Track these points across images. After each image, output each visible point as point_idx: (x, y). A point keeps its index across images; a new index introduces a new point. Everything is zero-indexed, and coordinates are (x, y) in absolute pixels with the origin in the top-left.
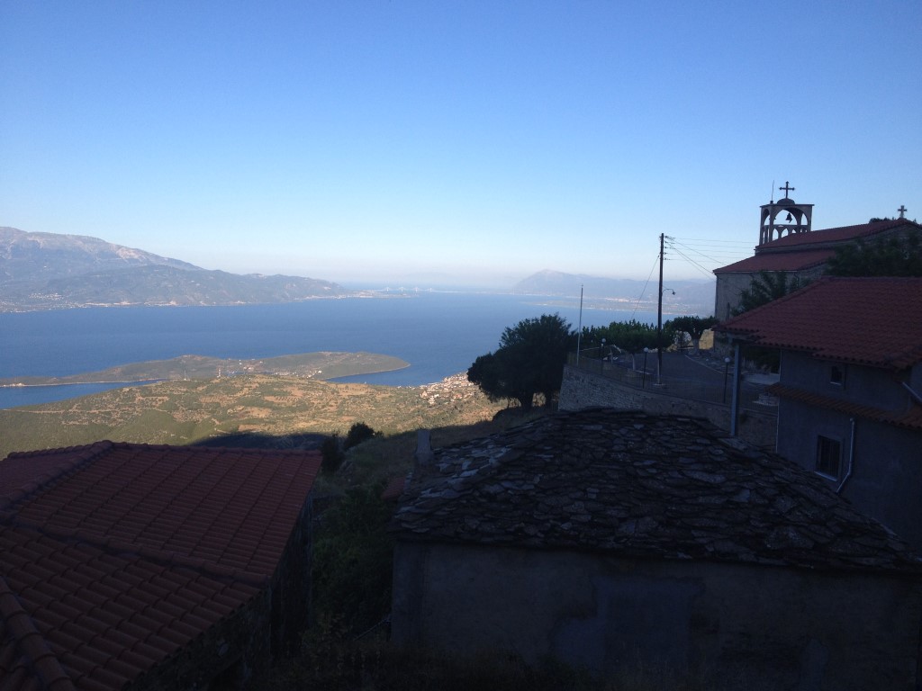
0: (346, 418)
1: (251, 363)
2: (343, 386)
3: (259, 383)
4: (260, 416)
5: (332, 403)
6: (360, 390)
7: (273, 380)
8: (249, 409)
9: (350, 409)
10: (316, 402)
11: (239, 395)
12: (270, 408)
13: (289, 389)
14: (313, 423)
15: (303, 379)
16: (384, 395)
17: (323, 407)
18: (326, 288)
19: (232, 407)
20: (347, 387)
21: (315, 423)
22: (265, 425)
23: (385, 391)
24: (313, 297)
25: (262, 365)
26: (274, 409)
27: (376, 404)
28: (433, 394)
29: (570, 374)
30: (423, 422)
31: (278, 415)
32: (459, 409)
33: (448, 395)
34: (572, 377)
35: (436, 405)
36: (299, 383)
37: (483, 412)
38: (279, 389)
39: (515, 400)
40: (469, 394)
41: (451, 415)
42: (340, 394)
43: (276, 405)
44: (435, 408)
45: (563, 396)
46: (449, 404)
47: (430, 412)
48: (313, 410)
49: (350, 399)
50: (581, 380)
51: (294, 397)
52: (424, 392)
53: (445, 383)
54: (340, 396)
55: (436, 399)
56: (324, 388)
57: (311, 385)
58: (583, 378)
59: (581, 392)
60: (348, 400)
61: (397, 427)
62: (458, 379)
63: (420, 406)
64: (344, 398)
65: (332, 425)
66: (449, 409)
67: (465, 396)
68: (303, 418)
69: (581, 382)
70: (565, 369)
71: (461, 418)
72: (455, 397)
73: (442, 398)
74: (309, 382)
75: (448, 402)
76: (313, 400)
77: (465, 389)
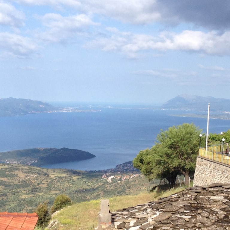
0: (53, 192)
2: (51, 171)
5: (44, 182)
6: (62, 173)
7: (6, 167)
9: (56, 186)
10: (33, 181)
12: (3, 185)
13: (16, 173)
14: (31, 195)
15: (25, 166)
16: (78, 177)
17: (38, 184)
18: (41, 106)
20: (54, 171)
21: (33, 195)
26: (6, 186)
27: (73, 182)
28: (110, 176)
29: (201, 162)
30: (104, 195)
31: (8, 190)
32: (127, 186)
33: (120, 176)
34: (203, 164)
35: (113, 183)
36: (23, 169)
37: (144, 188)
38: (10, 173)
39: (165, 180)
40: (134, 176)
41: (122, 190)
42: (49, 176)
43: (8, 184)
44: (111, 185)
45: (196, 177)
46: (121, 182)
47: (108, 188)
48: (32, 187)
49: (56, 179)
50: (208, 166)
51: (19, 178)
52: (105, 174)
53: (118, 168)
54: (49, 177)
55: (112, 179)
56: (39, 172)
57: (30, 170)
58: (210, 165)
59: (208, 174)
60: (55, 180)
61: (87, 198)
62: (127, 166)
63: (102, 184)
64: (52, 179)
65: (44, 197)
66: (121, 185)
67: (131, 177)
68: (25, 192)
69: (208, 168)
70: (198, 159)
71: (129, 192)
72: (125, 178)
73: (116, 178)
74: (29, 168)
75: (120, 181)
76: (32, 180)
77: (131, 172)
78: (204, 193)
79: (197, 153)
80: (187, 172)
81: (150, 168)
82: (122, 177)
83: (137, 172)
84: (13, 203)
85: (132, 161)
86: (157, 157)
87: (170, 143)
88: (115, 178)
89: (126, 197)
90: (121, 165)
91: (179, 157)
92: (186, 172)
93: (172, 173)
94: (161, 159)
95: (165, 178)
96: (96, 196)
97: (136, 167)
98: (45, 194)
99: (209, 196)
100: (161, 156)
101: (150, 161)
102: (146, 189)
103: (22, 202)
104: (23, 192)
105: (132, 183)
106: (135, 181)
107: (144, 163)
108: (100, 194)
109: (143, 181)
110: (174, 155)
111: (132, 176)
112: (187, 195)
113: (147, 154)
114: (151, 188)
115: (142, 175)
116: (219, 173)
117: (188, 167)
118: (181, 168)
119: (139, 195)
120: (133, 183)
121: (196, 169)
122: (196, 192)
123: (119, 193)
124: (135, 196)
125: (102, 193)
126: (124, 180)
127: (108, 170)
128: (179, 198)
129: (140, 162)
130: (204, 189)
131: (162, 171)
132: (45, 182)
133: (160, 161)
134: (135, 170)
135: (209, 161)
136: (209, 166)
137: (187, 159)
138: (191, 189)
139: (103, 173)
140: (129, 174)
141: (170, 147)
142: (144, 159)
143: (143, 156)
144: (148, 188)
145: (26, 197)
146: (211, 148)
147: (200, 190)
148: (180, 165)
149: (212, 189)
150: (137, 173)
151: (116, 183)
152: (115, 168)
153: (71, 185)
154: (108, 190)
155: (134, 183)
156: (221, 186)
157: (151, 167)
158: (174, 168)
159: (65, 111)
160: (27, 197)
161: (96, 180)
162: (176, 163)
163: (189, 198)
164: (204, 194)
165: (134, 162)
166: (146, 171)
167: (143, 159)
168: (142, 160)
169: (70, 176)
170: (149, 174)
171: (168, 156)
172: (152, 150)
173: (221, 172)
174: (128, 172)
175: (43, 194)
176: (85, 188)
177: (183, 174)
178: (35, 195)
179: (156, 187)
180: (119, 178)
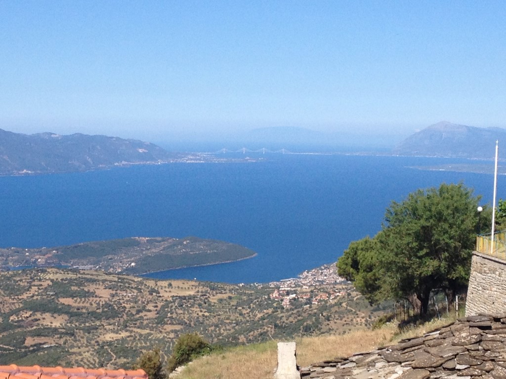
0: (169, 328)
1: (41, 253)
2: (164, 283)
3: (52, 281)
4: (53, 325)
5: (150, 307)
6: (187, 288)
7: (71, 276)
8: (38, 315)
9: (174, 316)
10: (128, 306)
11: (25, 296)
12: (67, 313)
13: (91, 288)
14: (124, 334)
15: (110, 274)
16: (220, 296)
17: (138, 312)
18: (140, 151)
19: (16, 312)
20: (170, 285)
21: (128, 334)
22: (61, 338)
23: (221, 290)
24: (123, 162)
25: (56, 256)
26: (72, 315)
27: (210, 308)
28: (288, 294)
29: (482, 264)
30: (275, 333)
31: (77, 324)
32: (324, 314)
33: (309, 294)
34: (486, 269)
35: (293, 310)
36: (106, 280)
38: (79, 288)
40: (339, 293)
41: (313, 323)
42: (161, 295)
43: (76, 310)
44: (290, 313)
45: (471, 296)
46: (310, 307)
47: (284, 319)
48: (125, 317)
49: (174, 302)
50: (497, 273)
51: (98, 299)
53: (304, 279)
54: (160, 297)
55: (292, 301)
56: (140, 287)
57: (121, 282)
58: (500, 271)
59: (498, 290)
60: (172, 302)
61: (239, 339)
62: (322, 273)
63: (270, 310)
64: (166, 301)
65: (150, 337)
66: (310, 314)
67: (332, 297)
68: (111, 327)
69: (497, 277)
70: (474, 258)
71: (327, 327)
72: (318, 298)
73: (300, 300)
74: (119, 278)
75: (308, 305)
76: (124, 303)
77: (332, 285)
78: (496, 329)
79: (473, 246)
81: (373, 278)
82: (312, 297)
83: (344, 287)
84: (87, 349)
88: (298, 298)
89: (322, 338)
96: (259, 337)
98: (152, 332)
101: (373, 265)
102: (363, 320)
103: (105, 347)
104: (107, 327)
105: (333, 309)
106: (339, 304)
107: (359, 267)
108: (268, 331)
109: (357, 304)
111: (333, 294)
113: (367, 249)
115: (355, 293)
121: (471, 279)
122: (479, 327)
123: (308, 330)
125: (270, 329)
126: (316, 303)
127: (283, 283)
129: (352, 266)
130: (497, 320)
132: (152, 308)
133: (395, 263)
134: (340, 283)
136: (500, 274)
139: (272, 288)
140: (328, 291)
143: (358, 253)
144: (368, 318)
145: (113, 338)
147: (488, 323)
150: (344, 289)
151: (300, 309)
153: (207, 314)
154: (284, 324)
155: (337, 310)
157: (374, 275)
159: (192, 159)
160: (115, 339)
161: (257, 303)
166: (366, 284)
167: (359, 258)
168: (357, 260)
169: (205, 295)
170: (371, 291)
172: (376, 241)
174: (324, 285)
175: (148, 331)
176: (236, 320)
178: (133, 334)
180: (307, 299)
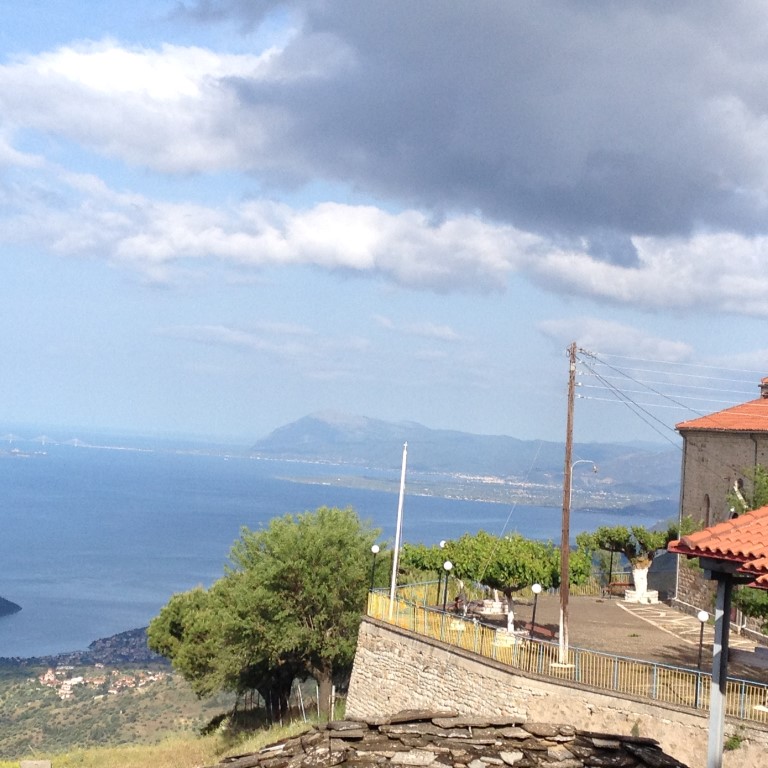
28: (69, 676)
29: (374, 637)
30: (44, 741)
32: (127, 711)
33: (104, 678)
34: (379, 644)
35: (76, 703)
37: (182, 720)
39: (252, 694)
40: (152, 678)
41: (108, 725)
44: (72, 708)
45: (356, 686)
46: (105, 699)
47: (60, 718)
50: (397, 651)
52: (50, 672)
53: (96, 651)
55: (75, 689)
58: (401, 647)
59: (396, 678)
62: (128, 642)
63: (38, 703)
66: (104, 710)
67: (142, 683)
69: (396, 656)
70: (364, 627)
71: (131, 733)
72: (119, 684)
73: (90, 686)
75: (102, 696)
77: (142, 664)
78: (371, 742)
79: (362, 607)
80: (325, 668)
81: (205, 653)
82: (109, 683)
83: (162, 666)
85: (145, 628)
86: (229, 620)
87: (273, 571)
88: (86, 684)
89: (119, 749)
90: (108, 639)
91: (301, 619)
92: (322, 670)
93: (277, 671)
94: (243, 624)
95: (253, 687)
96: (16, 747)
97: (157, 648)
99: (388, 754)
100: (243, 615)
101: (207, 632)
102: (190, 723)
105: (143, 703)
106: (152, 695)
107: (184, 635)
108: (32, 737)
109: (181, 695)
110: (287, 612)
111: (143, 678)
112: (315, 749)
113: (197, 606)
114: (207, 720)
115: (179, 678)
116: (431, 676)
117: (329, 653)
118: (307, 657)
119: (164, 746)
120: (147, 702)
121: (357, 660)
122: (345, 739)
123: (98, 738)
124: (149, 749)
125: (38, 736)
126: (115, 692)
127: (62, 658)
128: (291, 756)
129: (172, 633)
130: (373, 727)
131: (243, 663)
133: (241, 629)
134: (155, 661)
135: (401, 634)
136: (400, 652)
137: (329, 626)
138: (329, 728)
139: (44, 666)
140: (135, 673)
141: (274, 587)
142: (186, 621)
143: (183, 612)
144: (197, 719)
146: (407, 591)
147: (359, 734)
148: (305, 645)
149: (398, 731)
150: (161, 669)
151: (89, 702)
152: (88, 650)
154: (60, 726)
155: (149, 704)
156: (428, 720)
157: (208, 648)
158: (284, 655)
161: (18, 690)
162: (292, 637)
163: (322, 757)
164: (373, 746)
165: (149, 631)
166: (193, 663)
167: (184, 620)
168: (179, 624)
170: (200, 675)
171: (266, 615)
172: (213, 593)
173: (436, 672)
174: (130, 664)
177: (312, 675)
179: (222, 717)
180: (100, 686)
